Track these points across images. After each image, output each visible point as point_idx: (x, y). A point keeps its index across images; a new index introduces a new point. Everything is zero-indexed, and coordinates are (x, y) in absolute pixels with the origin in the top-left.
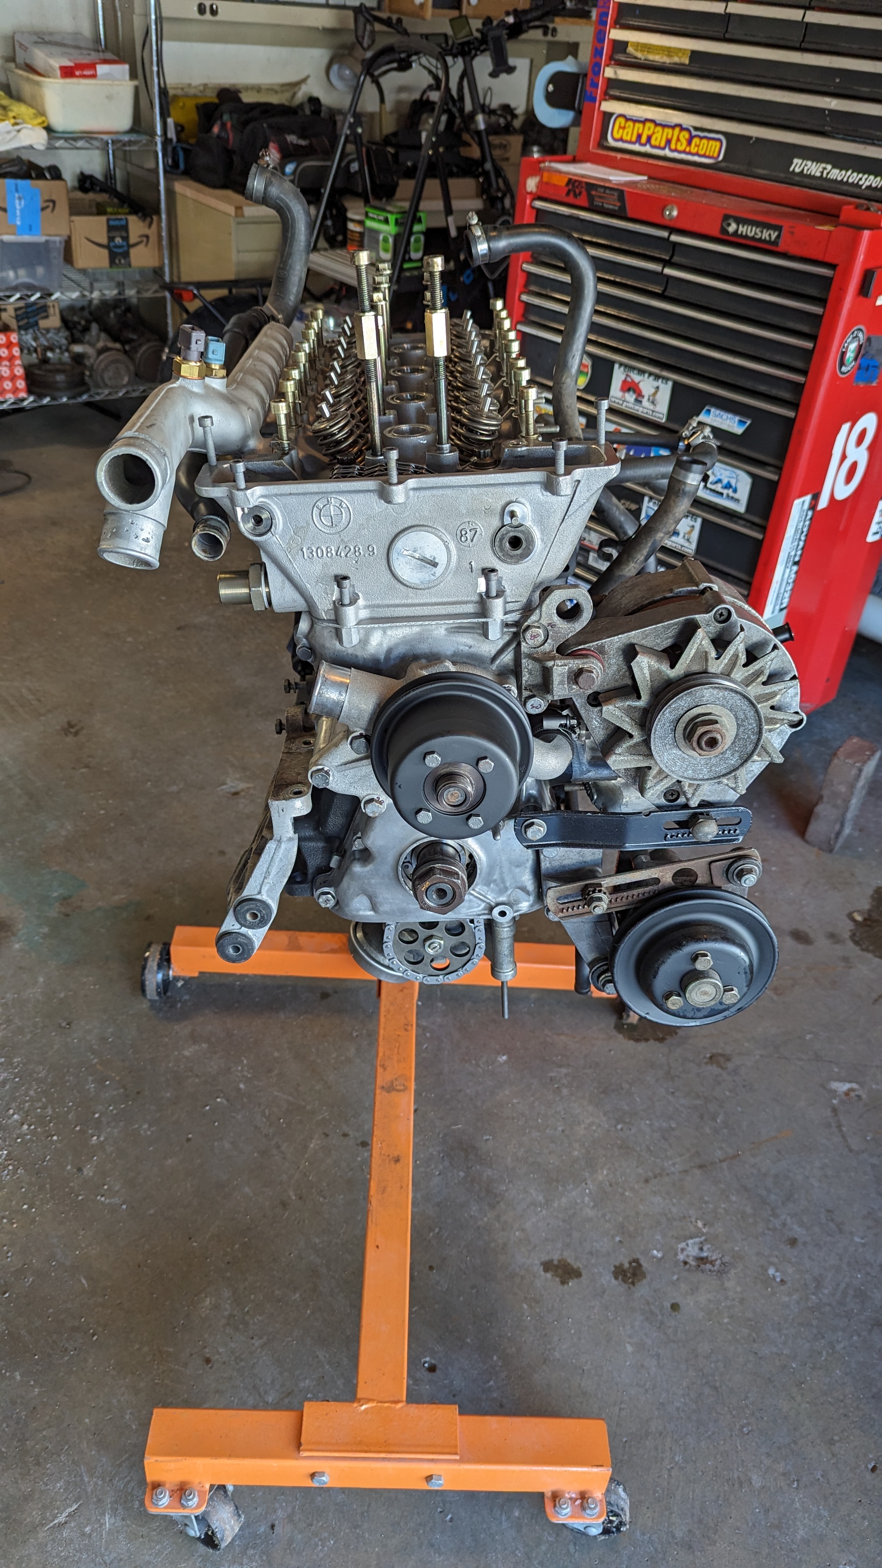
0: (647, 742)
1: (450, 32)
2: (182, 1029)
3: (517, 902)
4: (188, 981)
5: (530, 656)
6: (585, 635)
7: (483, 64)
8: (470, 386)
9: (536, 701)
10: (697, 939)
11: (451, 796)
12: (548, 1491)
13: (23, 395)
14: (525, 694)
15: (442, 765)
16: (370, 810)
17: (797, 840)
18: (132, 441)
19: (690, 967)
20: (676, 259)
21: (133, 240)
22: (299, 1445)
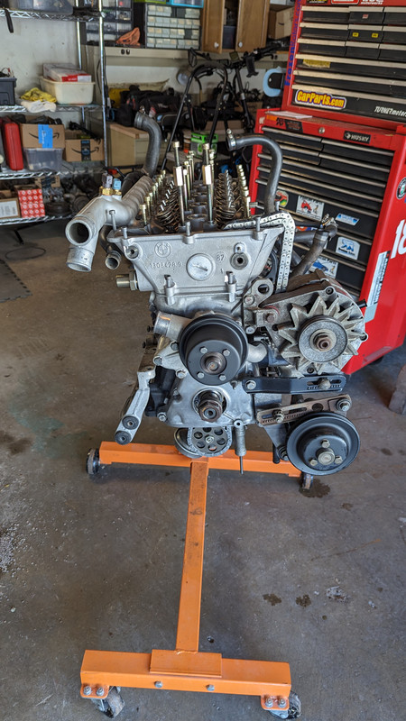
0: (298, 345)
1: (229, 58)
2: (104, 487)
3: (245, 419)
4: (107, 466)
5: (247, 309)
6: (270, 300)
7: (244, 72)
8: (224, 198)
9: (250, 328)
10: (323, 434)
11: (212, 366)
12: (262, 695)
13: (43, 215)
14: (246, 325)
15: (208, 352)
16: (179, 376)
17: (385, 408)
18: (81, 218)
19: (320, 447)
20: (324, 150)
21: (92, 149)
22: (149, 668)
